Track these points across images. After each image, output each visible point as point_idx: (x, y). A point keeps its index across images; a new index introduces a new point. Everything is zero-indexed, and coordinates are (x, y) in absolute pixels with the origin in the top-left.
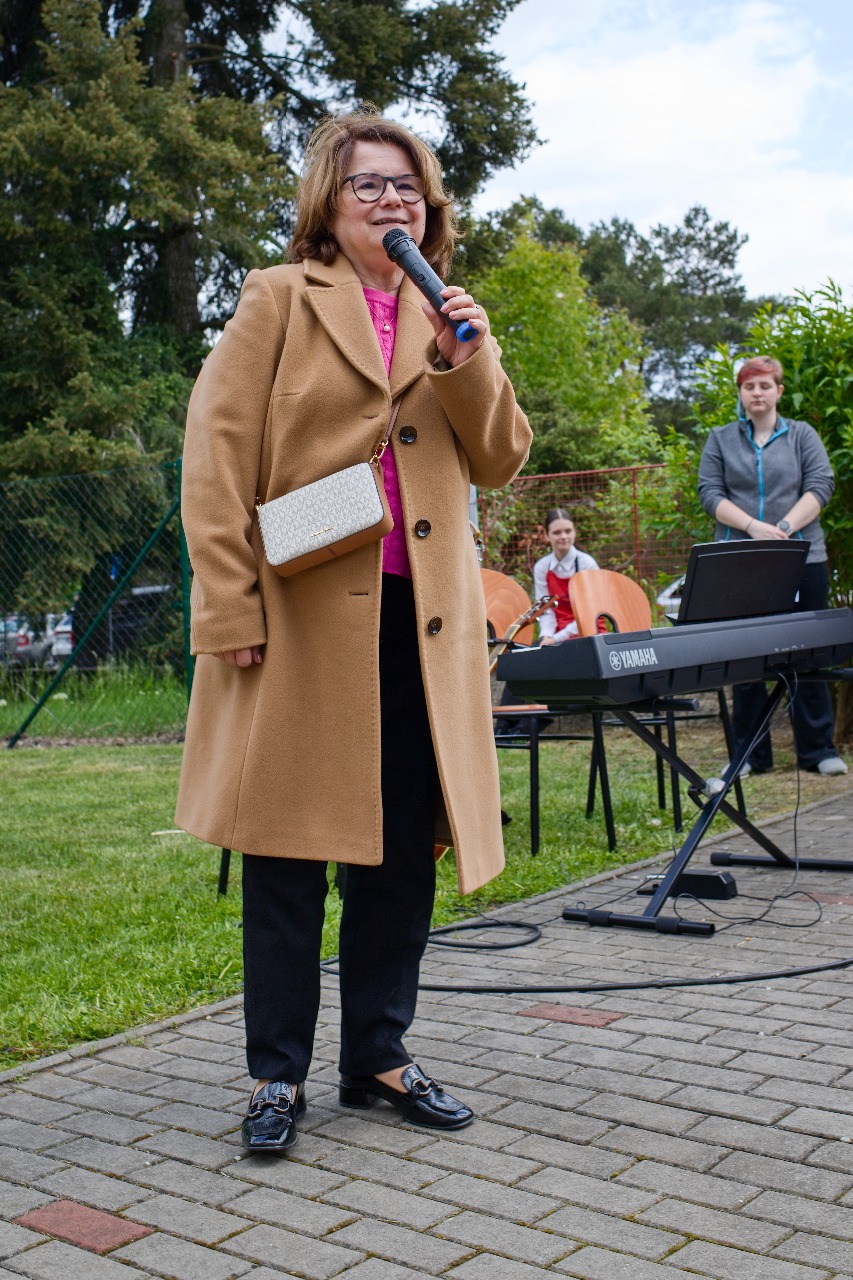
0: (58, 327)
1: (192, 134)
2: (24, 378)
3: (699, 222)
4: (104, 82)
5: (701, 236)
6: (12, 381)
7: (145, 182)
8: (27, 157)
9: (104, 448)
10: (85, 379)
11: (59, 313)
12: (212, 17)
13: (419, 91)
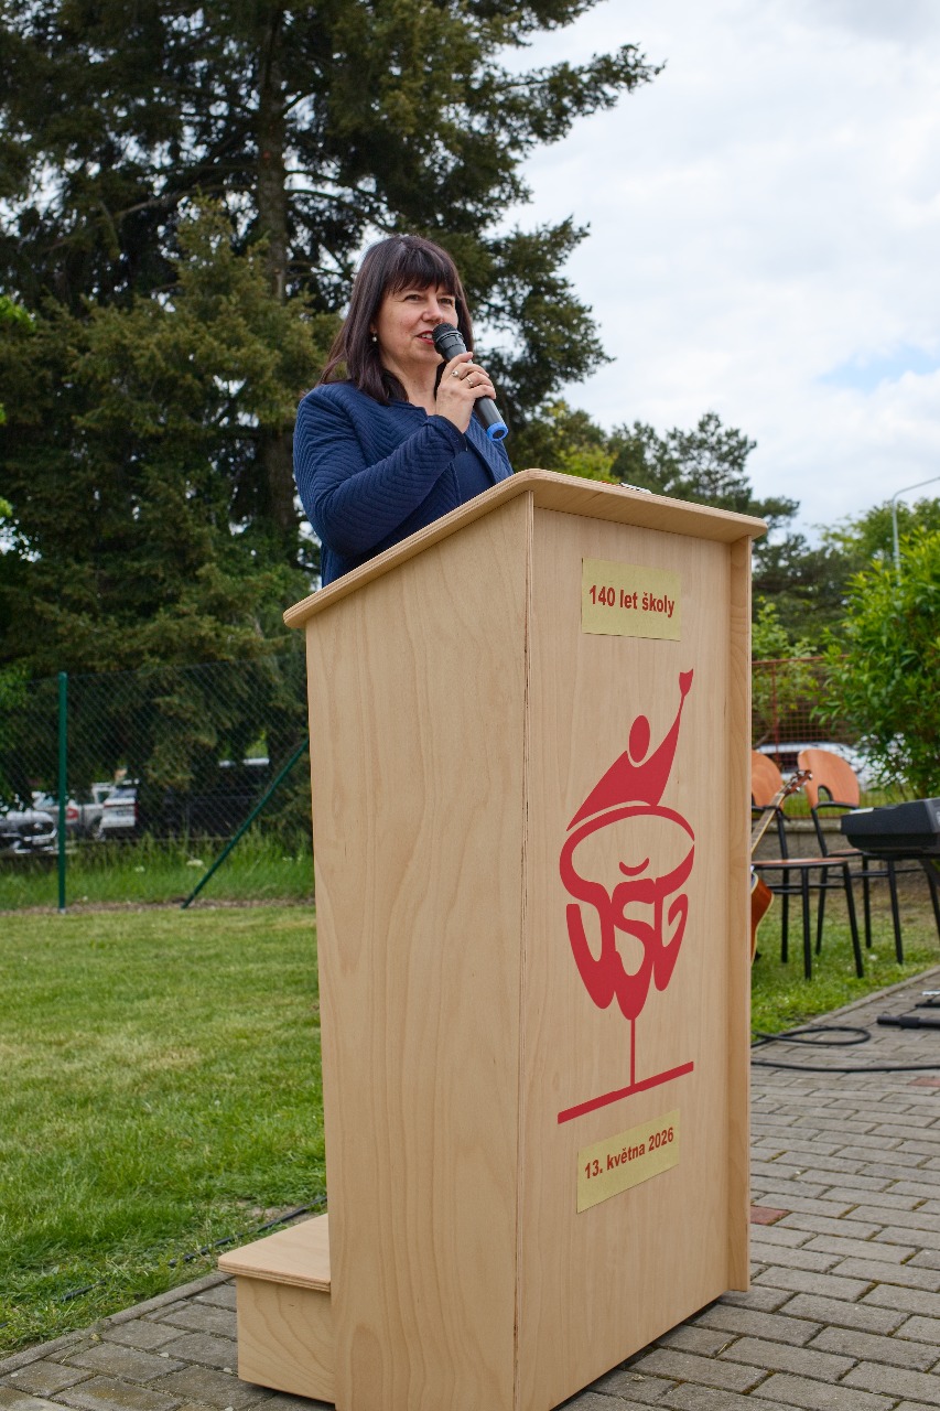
0: (185, 520)
2: (151, 566)
3: (711, 428)
6: (139, 570)
9: (229, 632)
10: (211, 571)
12: (303, 235)
13: (498, 310)
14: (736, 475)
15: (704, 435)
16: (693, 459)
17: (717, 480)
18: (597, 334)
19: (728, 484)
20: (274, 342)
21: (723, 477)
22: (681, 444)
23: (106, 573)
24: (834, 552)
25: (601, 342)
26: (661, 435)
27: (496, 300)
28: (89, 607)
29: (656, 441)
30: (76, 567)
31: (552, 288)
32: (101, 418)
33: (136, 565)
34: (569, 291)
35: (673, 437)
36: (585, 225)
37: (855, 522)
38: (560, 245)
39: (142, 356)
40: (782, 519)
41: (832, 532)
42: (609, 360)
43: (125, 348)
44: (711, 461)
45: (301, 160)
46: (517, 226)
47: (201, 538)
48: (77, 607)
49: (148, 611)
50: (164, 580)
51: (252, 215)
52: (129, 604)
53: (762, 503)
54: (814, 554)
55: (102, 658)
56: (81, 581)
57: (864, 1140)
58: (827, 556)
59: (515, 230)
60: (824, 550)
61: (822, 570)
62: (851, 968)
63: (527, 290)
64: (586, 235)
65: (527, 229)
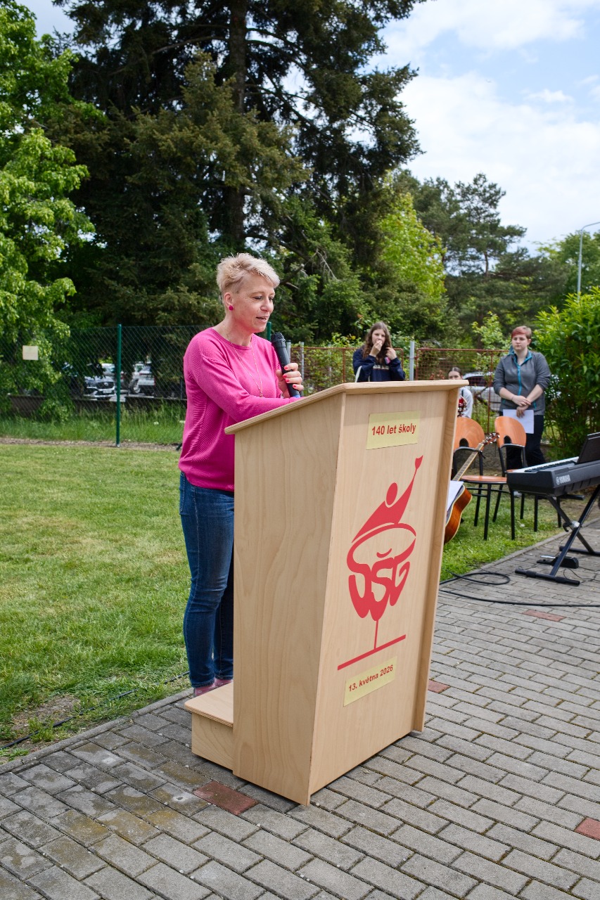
0: (183, 238)
1: (256, 143)
2: (165, 262)
3: (480, 182)
4: (216, 113)
5: (481, 189)
6: (158, 263)
7: (232, 166)
8: (175, 150)
9: (204, 301)
10: (196, 267)
11: (184, 231)
12: (255, 66)
13: (363, 119)
14: (492, 211)
15: (476, 187)
16: (469, 200)
17: (481, 213)
18: (417, 137)
19: (487, 216)
20: (236, 140)
21: (484, 212)
22: (462, 192)
23: (142, 264)
24: (544, 258)
25: (419, 142)
26: (452, 186)
27: (361, 113)
28: (132, 283)
29: (448, 188)
30: (126, 260)
31: (394, 107)
32: (141, 178)
33: (157, 261)
34: (403, 110)
35: (458, 187)
36: (416, 69)
37: (558, 242)
38: (400, 81)
39: (163, 145)
40: (516, 238)
41: (544, 246)
42: (422, 153)
43: (154, 139)
44: (479, 202)
45: (255, 20)
46: (377, 67)
47: (191, 247)
48: (126, 283)
49: (162, 287)
50: (171, 270)
51: (226, 53)
52: (152, 281)
53: (506, 228)
54: (532, 259)
55: (139, 311)
56: (129, 268)
57: (494, 647)
58: (540, 261)
59: (375, 70)
60: (538, 258)
61: (535, 270)
62: (508, 533)
63: (379, 107)
64: (416, 75)
65: (383, 69)
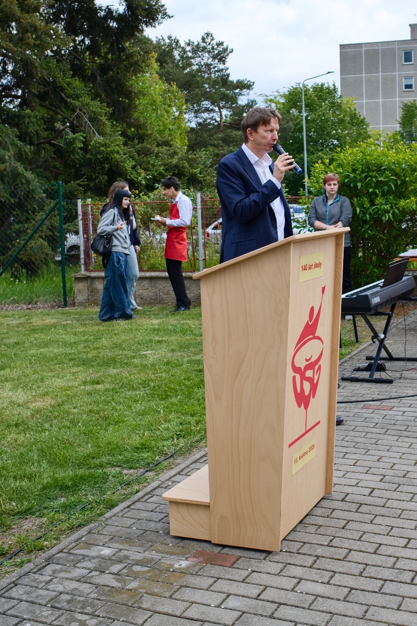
3: (209, 40)
5: (210, 47)
14: (221, 66)
15: (205, 45)
16: (200, 57)
19: (217, 71)
21: (214, 68)
22: (193, 49)
26: (182, 43)
29: (180, 47)
35: (189, 44)
41: (270, 98)
44: (208, 59)
53: (235, 82)
